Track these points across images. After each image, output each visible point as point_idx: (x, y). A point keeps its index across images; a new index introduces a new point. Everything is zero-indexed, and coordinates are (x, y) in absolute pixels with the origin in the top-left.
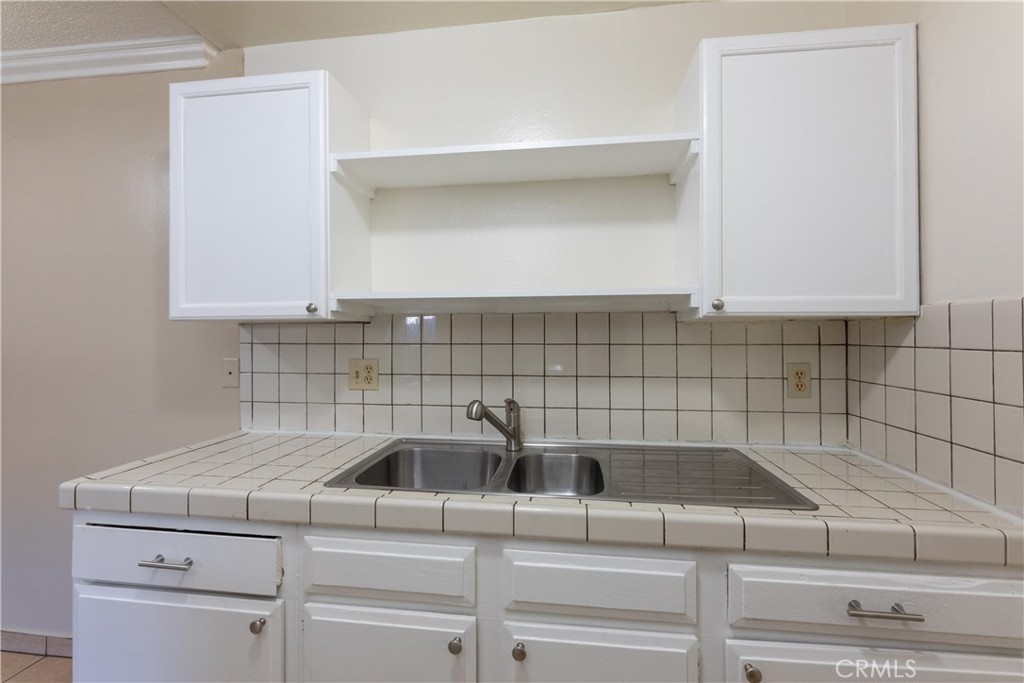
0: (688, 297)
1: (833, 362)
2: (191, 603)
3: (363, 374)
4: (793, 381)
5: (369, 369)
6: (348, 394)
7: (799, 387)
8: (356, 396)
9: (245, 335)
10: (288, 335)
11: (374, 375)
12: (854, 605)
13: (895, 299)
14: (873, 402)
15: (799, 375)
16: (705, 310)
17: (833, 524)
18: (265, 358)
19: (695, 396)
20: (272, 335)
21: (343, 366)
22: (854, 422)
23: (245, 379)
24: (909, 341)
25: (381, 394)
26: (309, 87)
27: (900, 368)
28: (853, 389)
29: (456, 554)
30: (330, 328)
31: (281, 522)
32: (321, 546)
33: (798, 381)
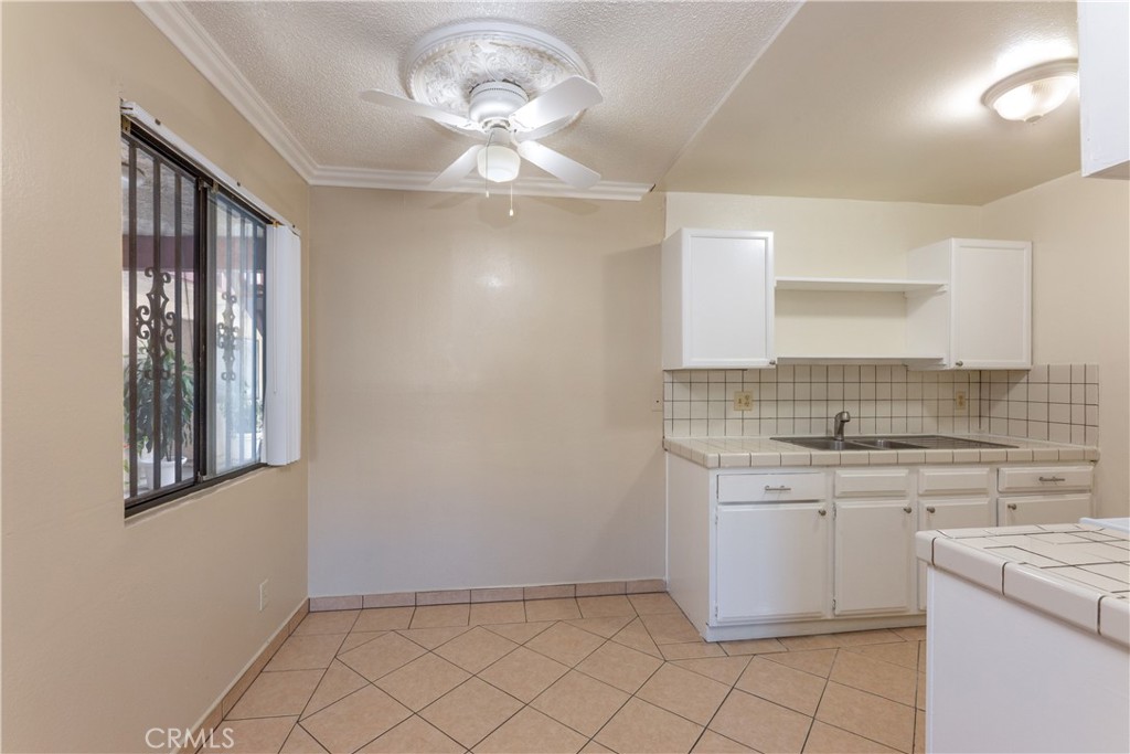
0: (941, 359)
1: (975, 388)
2: (782, 507)
3: (744, 401)
4: (958, 401)
5: (747, 398)
6: (734, 414)
7: (961, 403)
8: (739, 414)
9: (668, 378)
10: (695, 377)
11: (750, 401)
12: (1041, 479)
13: (1021, 362)
14: (999, 409)
15: (961, 397)
16: (953, 366)
17: (1035, 450)
18: (681, 392)
19: (915, 409)
20: (686, 377)
21: (730, 396)
22: (985, 421)
23: (668, 406)
24: (1024, 380)
25: (753, 412)
26: (766, 239)
27: (1018, 392)
28: (985, 404)
29: (902, 472)
30: (723, 374)
31: (828, 466)
32: (843, 473)
33: (960, 401)
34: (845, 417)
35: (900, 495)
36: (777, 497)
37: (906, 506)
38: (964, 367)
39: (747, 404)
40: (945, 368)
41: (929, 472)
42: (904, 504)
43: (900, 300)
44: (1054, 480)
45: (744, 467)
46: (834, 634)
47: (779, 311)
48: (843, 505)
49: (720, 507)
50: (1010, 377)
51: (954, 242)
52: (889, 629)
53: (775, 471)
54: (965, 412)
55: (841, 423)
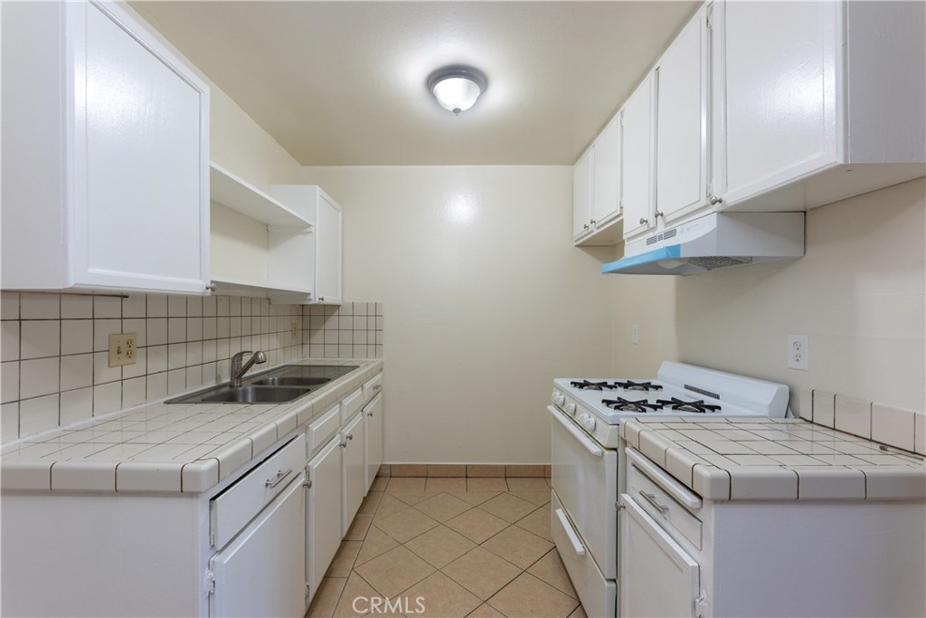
0: (310, 294)
3: (124, 349)
5: (129, 343)
6: (107, 373)
11: (132, 348)
14: (317, 337)
16: (317, 301)
21: (102, 343)
22: (307, 347)
24: (336, 313)
25: (137, 368)
26: (200, 94)
27: (332, 322)
28: (306, 333)
30: (88, 303)
32: (314, 427)
34: (261, 358)
36: (276, 490)
37: (339, 440)
38: (326, 302)
39: (129, 354)
40: (311, 303)
41: (346, 402)
43: (265, 231)
45: (246, 463)
48: (314, 466)
49: (217, 559)
50: (326, 310)
51: (318, 189)
54: (296, 342)
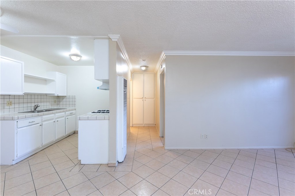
1: (57, 99)
2: (33, 126)
8: (8, 107)
12: (70, 113)
13: (65, 95)
14: (61, 103)
16: (57, 95)
17: (69, 109)
19: (48, 104)
21: (5, 102)
22: (59, 105)
24: (66, 98)
25: (12, 106)
26: (22, 64)
27: (64, 100)
28: (59, 102)
29: (53, 115)
30: (3, 96)
31: (41, 116)
32: (44, 117)
33: (55, 102)
34: (38, 106)
35: (52, 119)
36: (32, 124)
37: (54, 121)
39: (11, 104)
41: (57, 114)
42: (53, 121)
43: (45, 81)
44: (72, 113)
45: (24, 118)
46: (41, 150)
47: (25, 81)
48: (44, 123)
49: (18, 129)
50: (63, 97)
51: (57, 73)
52: (51, 146)
53: (31, 118)
54: (55, 104)
55: (36, 107)
